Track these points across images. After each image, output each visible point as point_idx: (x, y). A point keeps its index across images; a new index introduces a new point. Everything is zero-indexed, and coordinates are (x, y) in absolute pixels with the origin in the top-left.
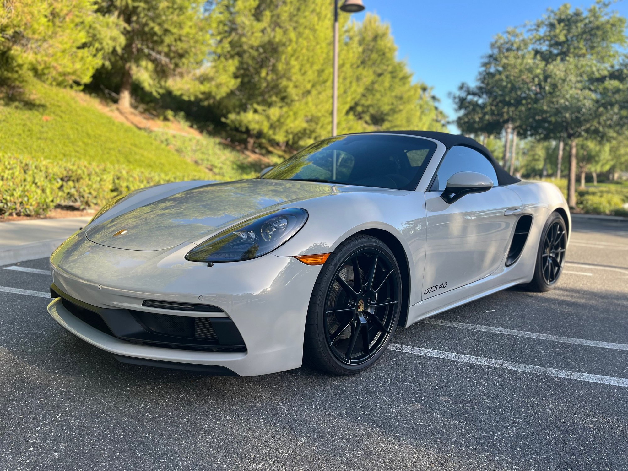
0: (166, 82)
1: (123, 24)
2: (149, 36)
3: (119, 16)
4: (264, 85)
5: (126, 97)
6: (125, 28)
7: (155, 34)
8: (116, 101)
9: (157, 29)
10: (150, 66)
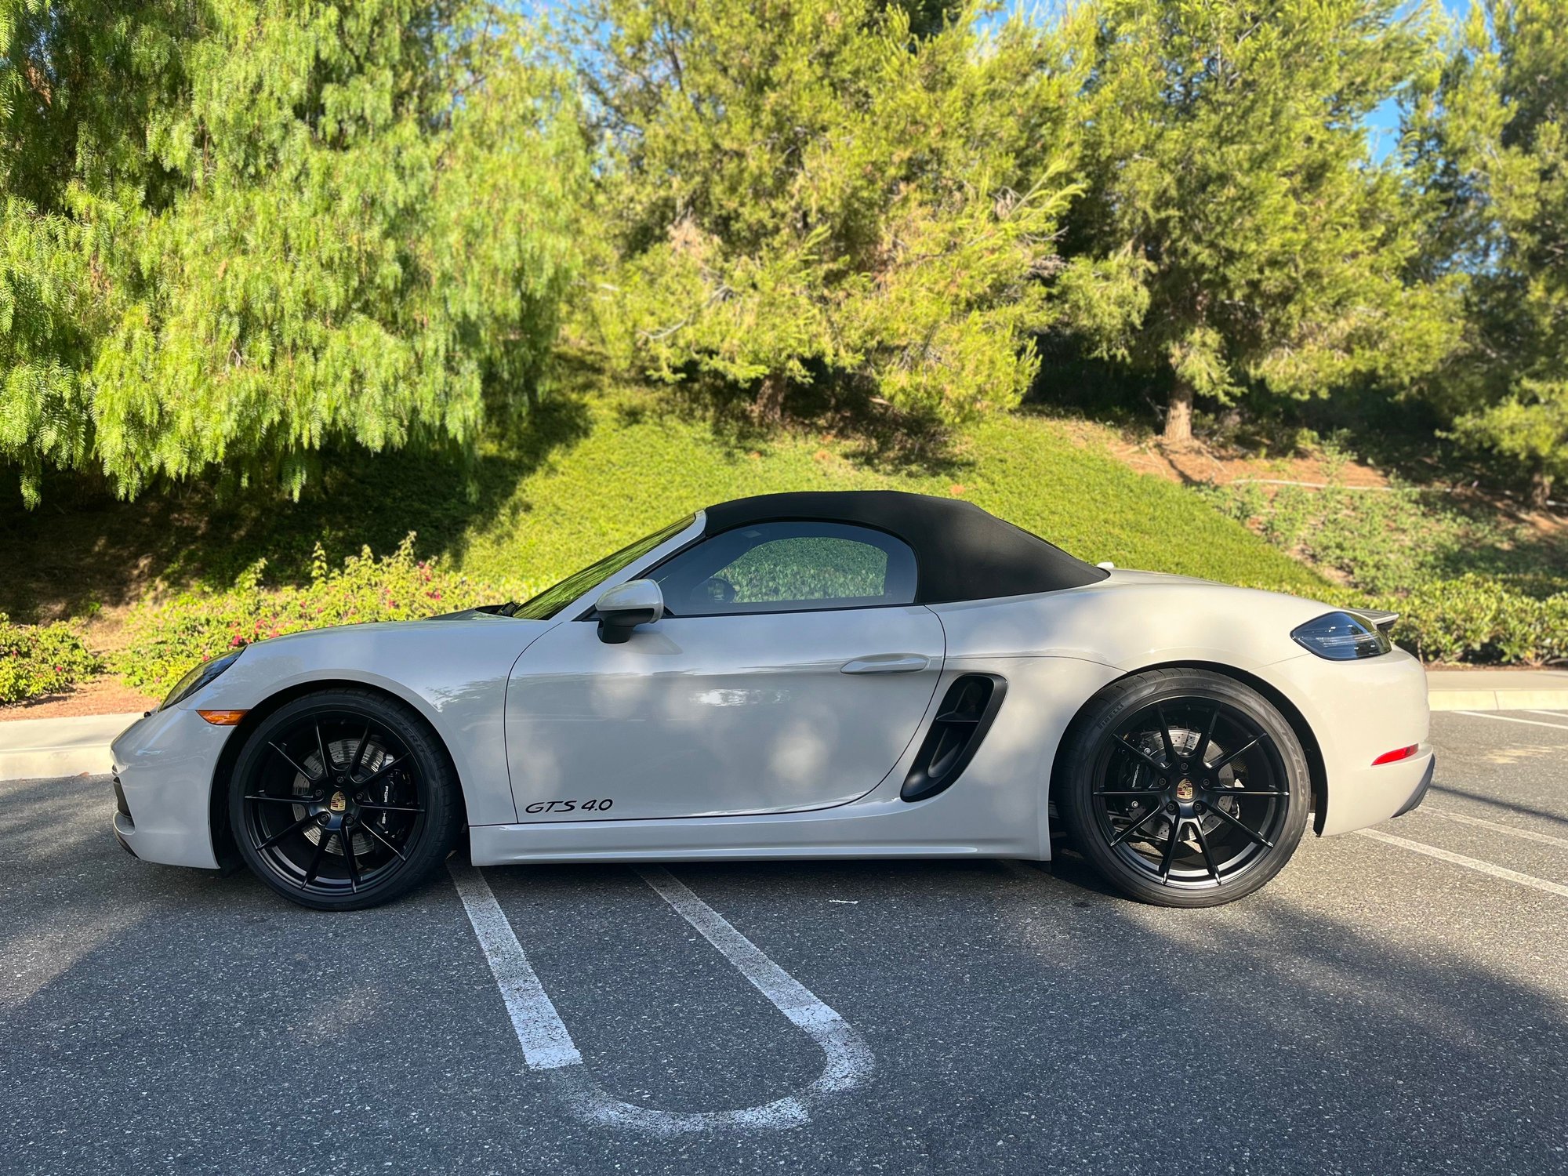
0: (1257, 366)
1: (1144, 264)
2: (1192, 275)
3: (1135, 249)
4: (1546, 321)
5: (1181, 415)
6: (1148, 271)
7: (1203, 267)
8: (1160, 429)
9: (1205, 256)
10: (1213, 337)
